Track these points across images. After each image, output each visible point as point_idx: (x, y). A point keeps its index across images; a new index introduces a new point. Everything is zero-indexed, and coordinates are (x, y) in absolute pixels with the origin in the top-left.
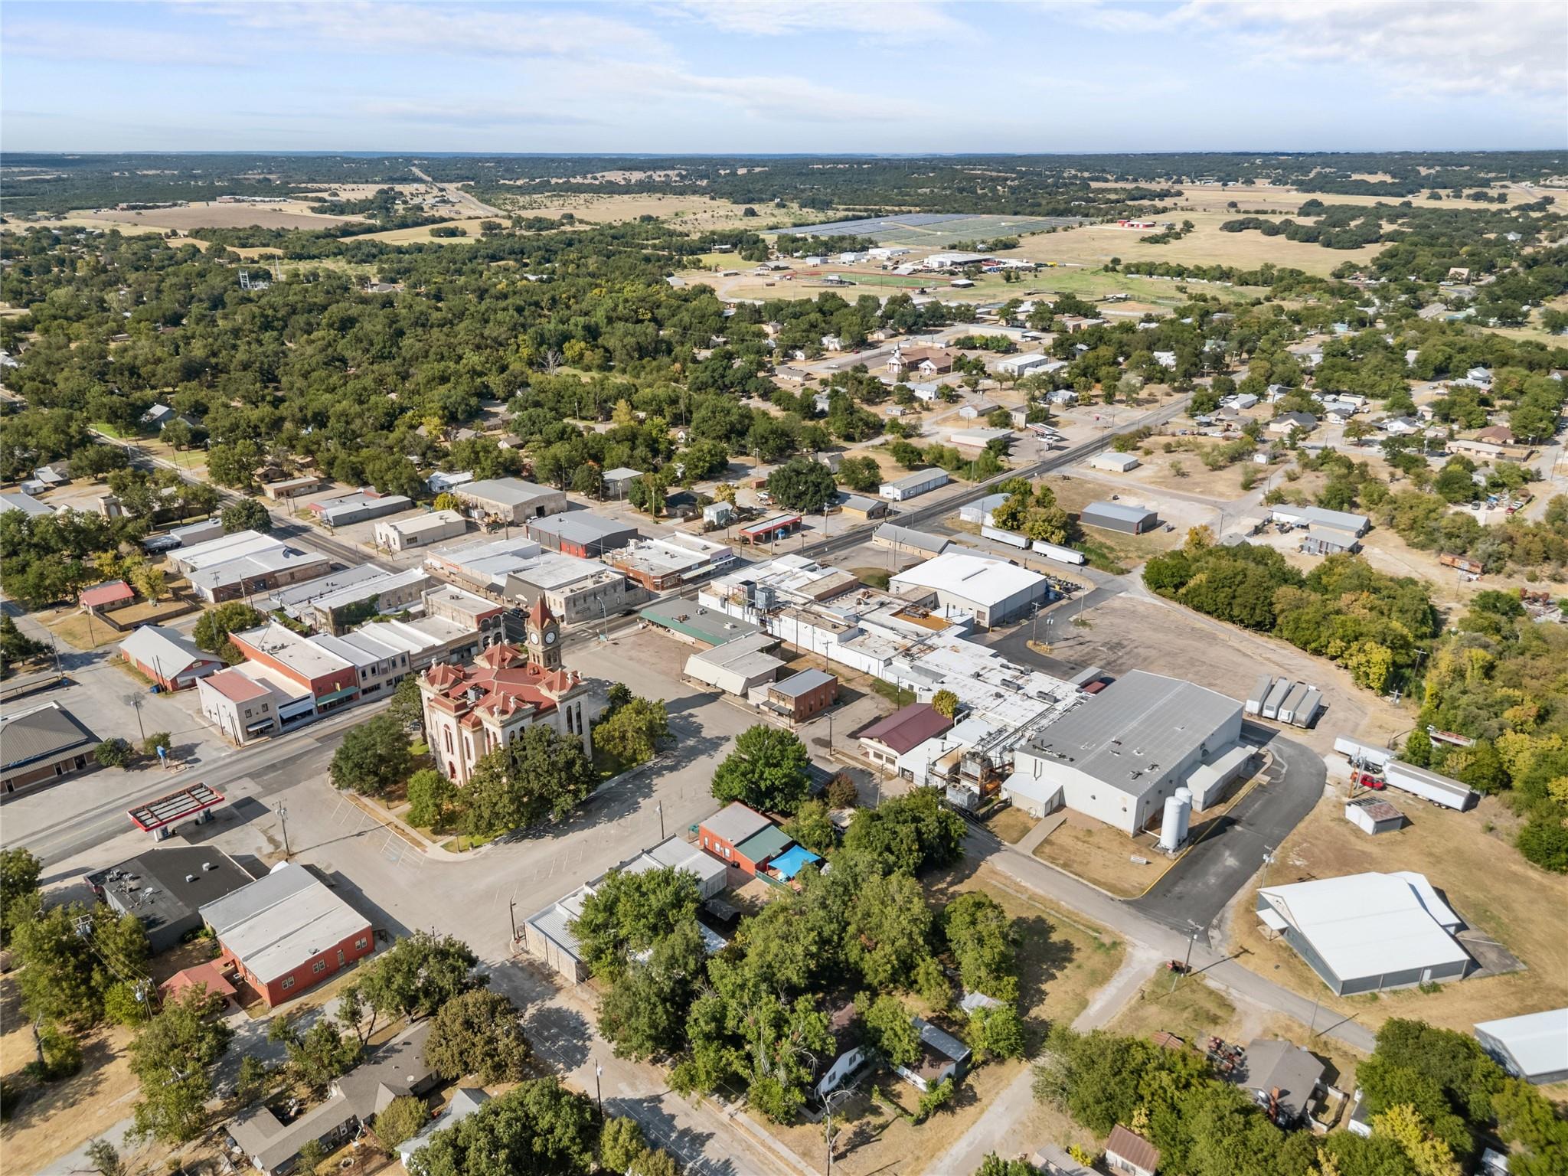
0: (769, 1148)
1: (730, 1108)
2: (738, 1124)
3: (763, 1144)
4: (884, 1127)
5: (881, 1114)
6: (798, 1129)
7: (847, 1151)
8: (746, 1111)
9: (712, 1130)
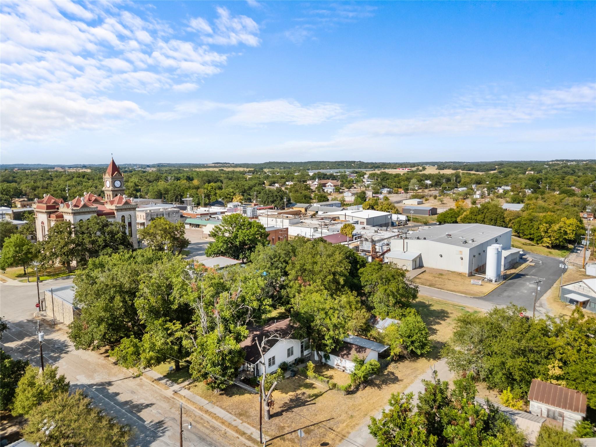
0: (207, 412)
1: (176, 387)
2: (181, 396)
3: (201, 409)
4: (317, 396)
5: (315, 388)
6: (236, 398)
7: (283, 411)
8: (189, 389)
9: (153, 401)
